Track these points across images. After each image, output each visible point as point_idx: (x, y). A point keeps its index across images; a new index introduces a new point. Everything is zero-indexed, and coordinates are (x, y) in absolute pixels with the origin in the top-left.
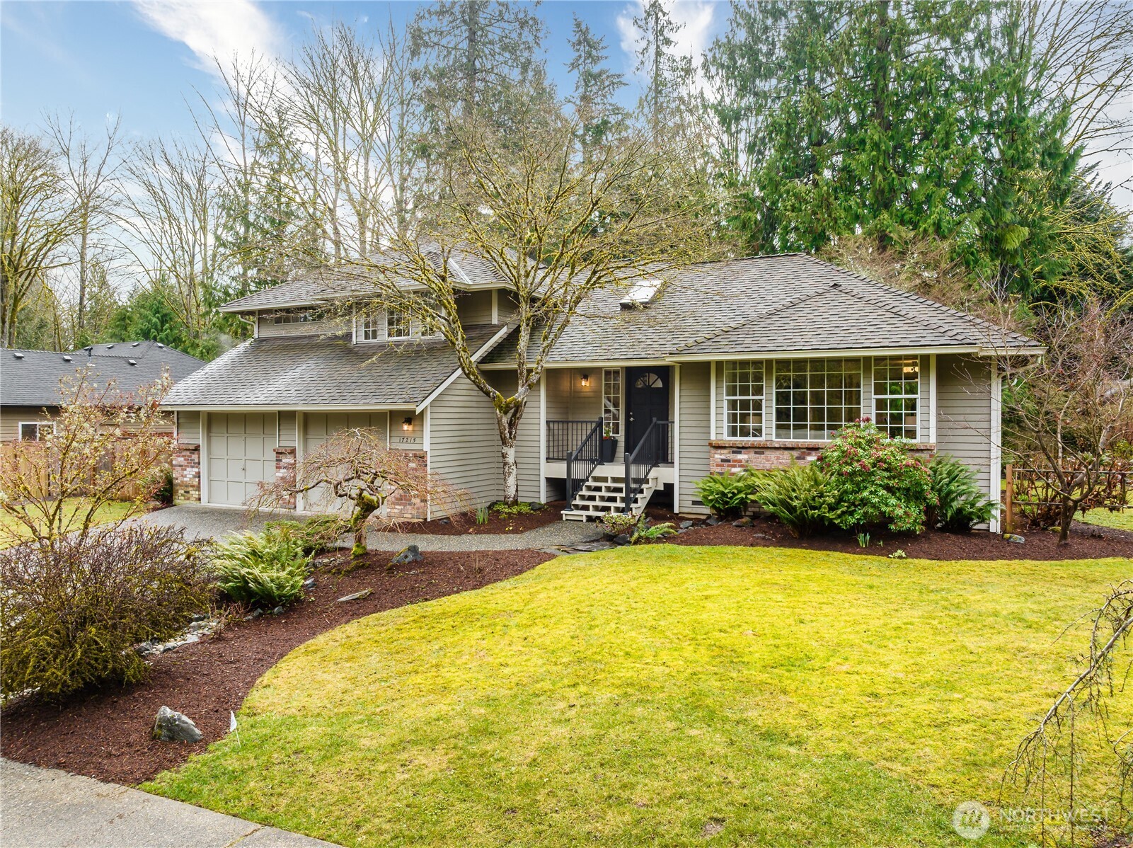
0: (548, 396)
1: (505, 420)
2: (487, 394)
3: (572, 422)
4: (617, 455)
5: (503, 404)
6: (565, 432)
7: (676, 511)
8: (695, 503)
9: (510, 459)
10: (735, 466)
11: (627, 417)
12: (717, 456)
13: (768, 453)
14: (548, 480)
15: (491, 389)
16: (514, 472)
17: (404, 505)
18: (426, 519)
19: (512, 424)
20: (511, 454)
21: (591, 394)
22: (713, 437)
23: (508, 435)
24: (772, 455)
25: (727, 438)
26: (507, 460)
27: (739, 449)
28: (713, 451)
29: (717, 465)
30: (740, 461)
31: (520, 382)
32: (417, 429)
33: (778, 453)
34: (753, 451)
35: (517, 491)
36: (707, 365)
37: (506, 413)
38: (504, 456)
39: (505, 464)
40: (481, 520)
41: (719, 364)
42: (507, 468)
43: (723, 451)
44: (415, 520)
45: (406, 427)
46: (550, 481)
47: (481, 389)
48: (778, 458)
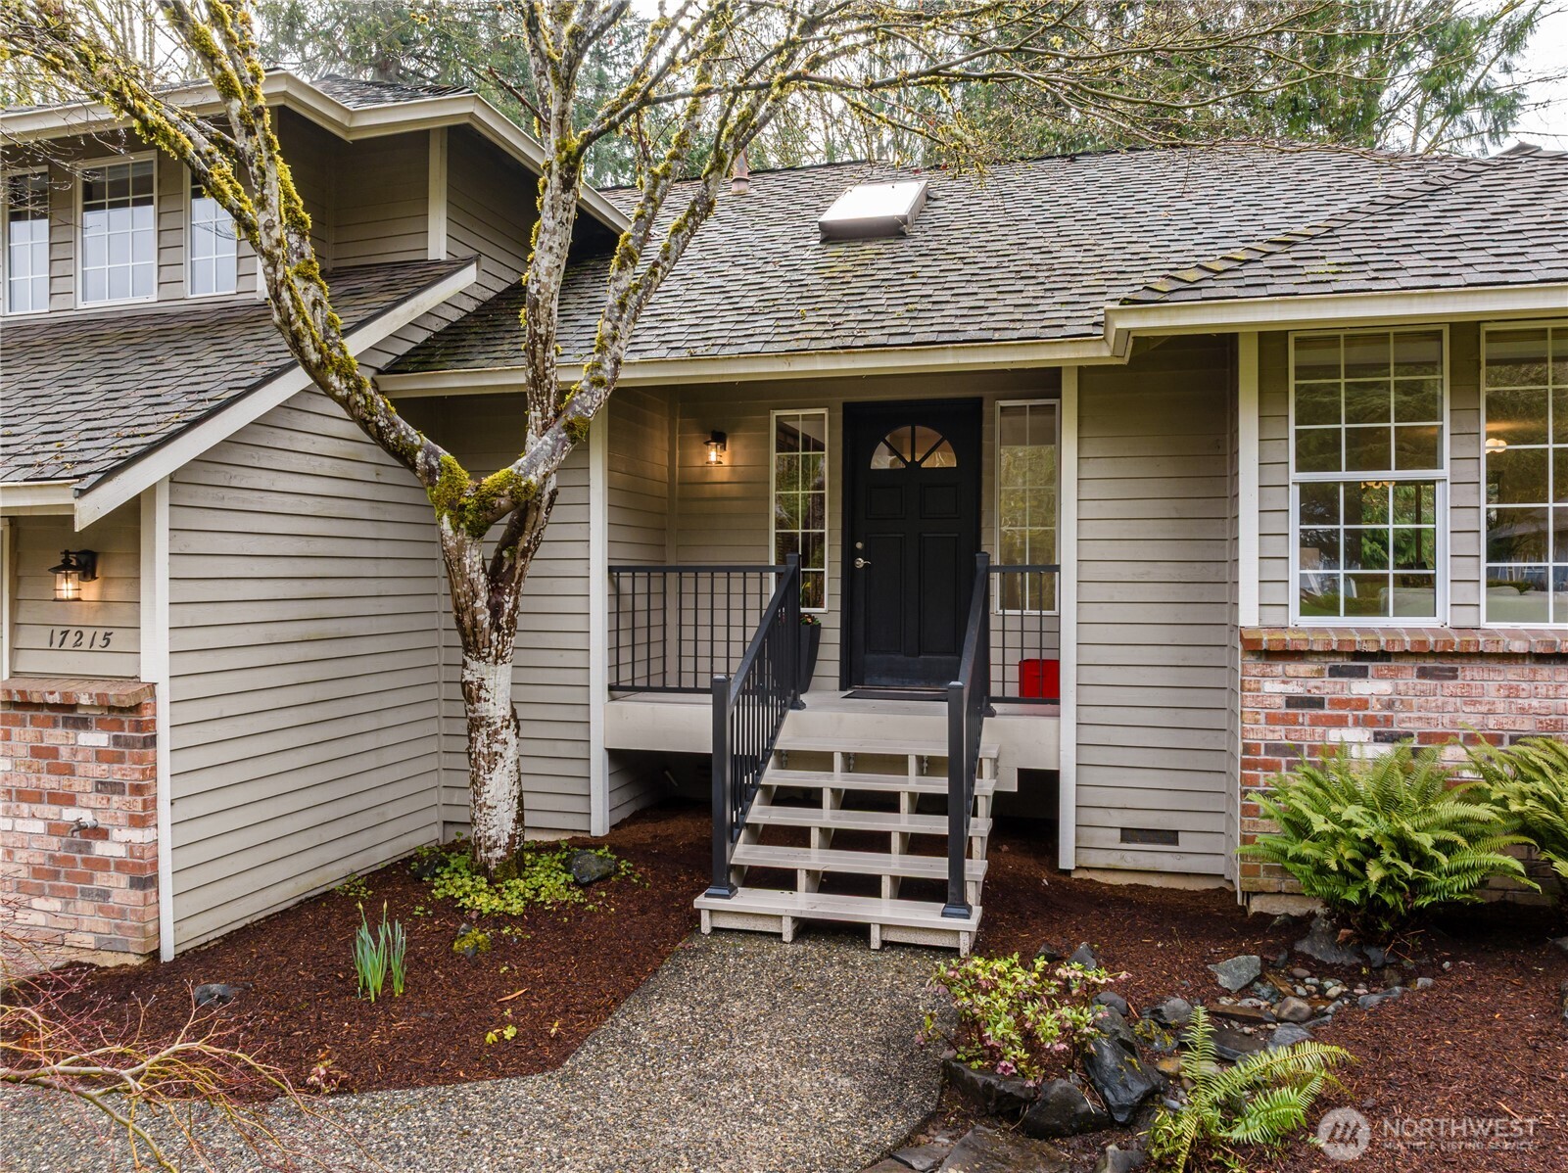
0: (612, 488)
1: (474, 558)
2: (403, 455)
3: (680, 570)
4: (820, 668)
5: (468, 499)
6: (657, 602)
7: (1067, 859)
8: (1129, 834)
9: (496, 708)
10: (1341, 722)
11: (849, 555)
12: (1270, 686)
13: (1470, 673)
14: (616, 756)
15: (417, 438)
16: (511, 754)
17: (67, 896)
18: (155, 954)
19: (500, 576)
20: (498, 684)
21: (735, 490)
22: (1249, 616)
23: (485, 618)
24: (1489, 682)
25: (1302, 625)
26: (483, 709)
27: (1358, 660)
28: (1255, 667)
29: (1272, 719)
30: (1363, 703)
31: (534, 414)
32: (116, 592)
33: (1511, 673)
34: (1410, 667)
35: (519, 819)
36: (1221, 347)
37: (477, 532)
38: (470, 694)
39: (475, 724)
40: (376, 982)
41: (1272, 341)
42: (482, 738)
43: (1292, 668)
44: (110, 960)
45: (67, 588)
46: (623, 761)
47: (379, 436)
48: (1513, 693)
